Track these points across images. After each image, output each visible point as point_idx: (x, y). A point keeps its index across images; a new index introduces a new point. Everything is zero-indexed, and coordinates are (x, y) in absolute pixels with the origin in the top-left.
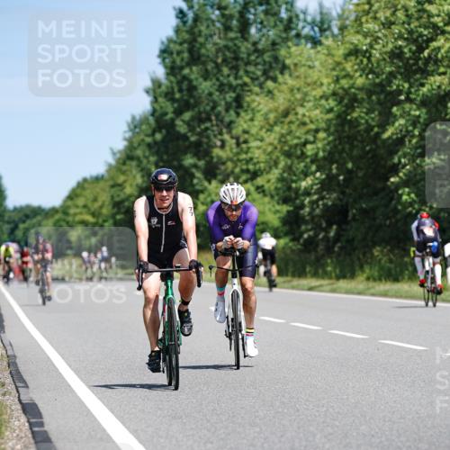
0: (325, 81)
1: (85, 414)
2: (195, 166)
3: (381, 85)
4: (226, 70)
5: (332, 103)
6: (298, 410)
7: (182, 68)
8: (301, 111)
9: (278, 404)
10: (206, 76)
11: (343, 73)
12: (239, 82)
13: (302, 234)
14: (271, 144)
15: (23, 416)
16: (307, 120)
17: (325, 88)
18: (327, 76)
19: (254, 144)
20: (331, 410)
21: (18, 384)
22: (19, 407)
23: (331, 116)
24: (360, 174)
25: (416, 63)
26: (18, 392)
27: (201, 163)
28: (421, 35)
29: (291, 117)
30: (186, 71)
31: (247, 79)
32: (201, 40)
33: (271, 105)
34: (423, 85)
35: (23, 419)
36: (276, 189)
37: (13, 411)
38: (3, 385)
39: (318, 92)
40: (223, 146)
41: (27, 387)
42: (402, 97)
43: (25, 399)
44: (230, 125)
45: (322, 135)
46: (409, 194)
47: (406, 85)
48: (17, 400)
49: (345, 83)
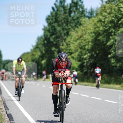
0: (92, 28)
1: (25, 118)
2: (55, 50)
3: (107, 30)
4: (64, 25)
5: (93, 34)
6: (83, 119)
7: (53, 23)
8: (85, 36)
9: (77, 117)
10: (59, 26)
11: (96, 27)
12: (68, 28)
13: (84, 70)
14: (76, 45)
15: (8, 118)
16: (86, 39)
17: (91, 30)
18: (92, 27)
19: (71, 45)
20: (92, 119)
21: (6, 109)
22: (7, 115)
23: (93, 38)
24: (100, 54)
25: (117, 24)
26: (6, 111)
27: (57, 50)
28: (119, 17)
29: (82, 38)
30: (54, 24)
31: (70, 27)
32: (58, 16)
33: (77, 34)
34: (118, 31)
35: (8, 119)
36: (77, 58)
37: (5, 116)
38: (2, 109)
39: (90, 31)
40: (63, 45)
41: (8, 110)
42: (113, 34)
43: (8, 113)
44: (65, 40)
45: (90, 43)
46: (113, 60)
47: (114, 30)
48: (6, 113)
49: (97, 29)
